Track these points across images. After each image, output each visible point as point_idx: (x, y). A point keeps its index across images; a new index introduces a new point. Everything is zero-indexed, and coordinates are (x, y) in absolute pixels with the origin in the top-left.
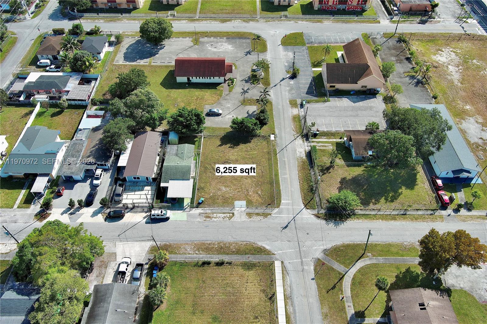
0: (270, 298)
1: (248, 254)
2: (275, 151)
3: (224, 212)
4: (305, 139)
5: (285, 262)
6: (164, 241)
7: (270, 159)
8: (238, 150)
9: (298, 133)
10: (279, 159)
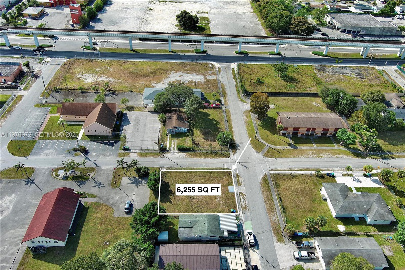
0: (294, 176)
1: (269, 186)
3: (239, 198)
5: (269, 169)
6: (272, 234)
9: (159, 155)
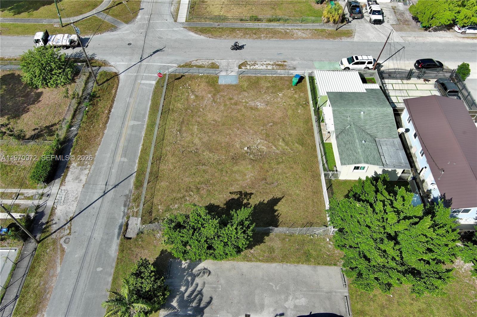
1: (220, 28)
2: (139, 185)
4: (44, 220)
5: (173, 21)
6: (338, 42)
7: (158, 159)
8: (232, 185)
9: (54, 242)
10: (135, 162)
